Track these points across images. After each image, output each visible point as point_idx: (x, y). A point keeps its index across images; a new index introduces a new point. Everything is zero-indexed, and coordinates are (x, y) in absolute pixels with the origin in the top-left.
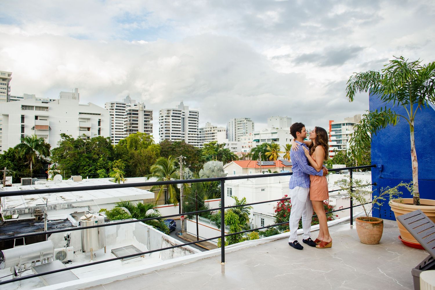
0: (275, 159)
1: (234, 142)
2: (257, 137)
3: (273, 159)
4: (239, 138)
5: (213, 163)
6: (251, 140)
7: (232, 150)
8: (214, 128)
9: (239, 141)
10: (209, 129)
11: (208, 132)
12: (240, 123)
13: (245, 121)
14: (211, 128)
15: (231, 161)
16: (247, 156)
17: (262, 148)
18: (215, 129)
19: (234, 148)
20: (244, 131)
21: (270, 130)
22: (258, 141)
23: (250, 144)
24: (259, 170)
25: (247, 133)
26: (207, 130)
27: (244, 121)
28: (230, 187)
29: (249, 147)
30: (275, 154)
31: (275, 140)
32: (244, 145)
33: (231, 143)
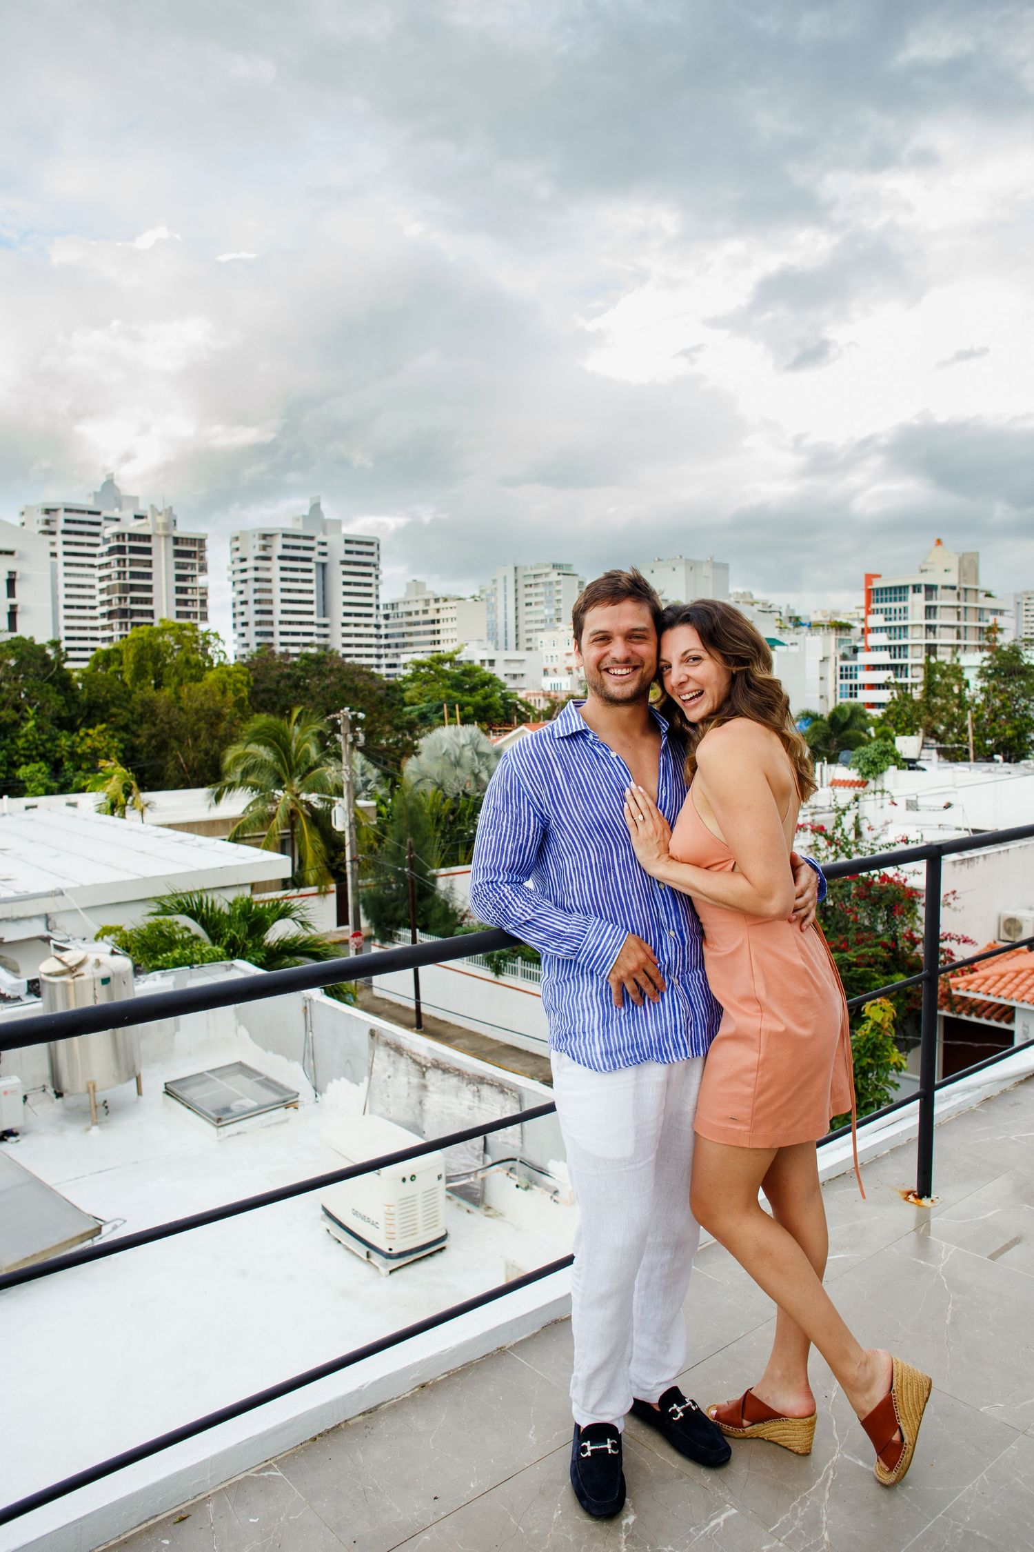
1: (513, 654)
4: (529, 640)
5: (457, 735)
8: (437, 600)
9: (529, 649)
10: (420, 606)
11: (414, 618)
12: (532, 581)
13: (554, 577)
14: (427, 602)
18: (441, 605)
19: (515, 676)
20: (549, 612)
25: (559, 620)
26: (412, 608)
27: (547, 575)
29: (570, 670)
32: (550, 666)
33: (500, 656)
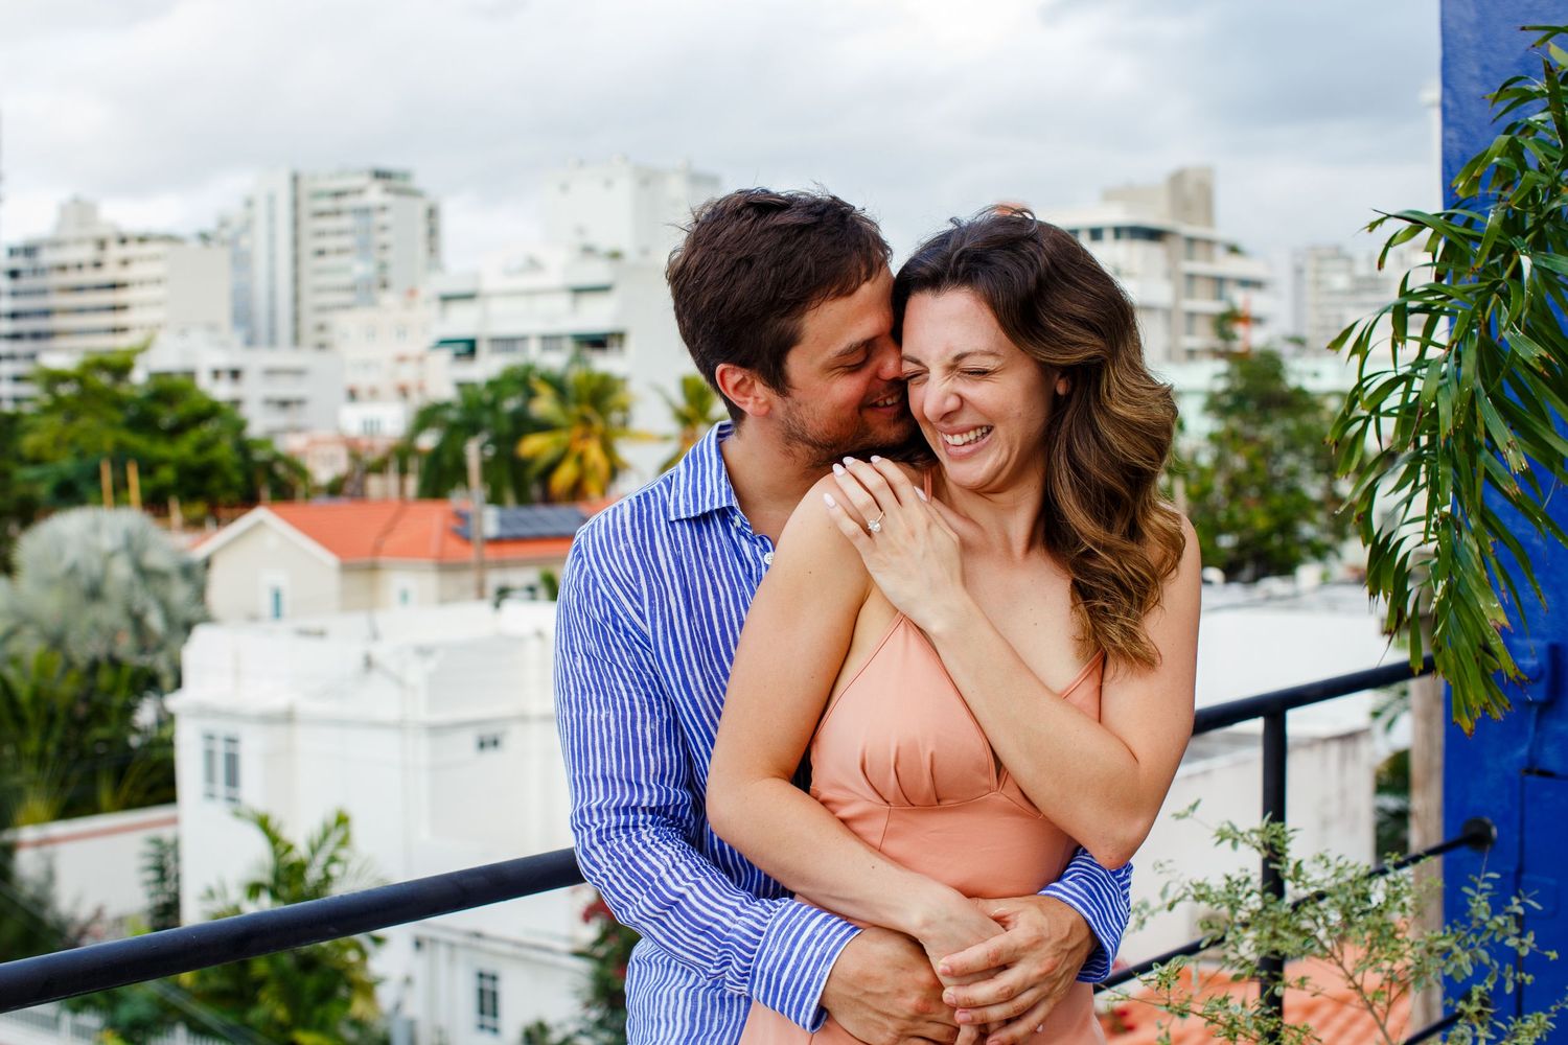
0: (593, 488)
1: (284, 357)
2: (463, 322)
3: (577, 492)
4: (321, 328)
5: (96, 528)
6: (417, 344)
7: (259, 422)
8: (123, 241)
9: (322, 346)
10: (87, 253)
11: (73, 278)
12: (326, 204)
13: (375, 195)
14: (102, 244)
15: (250, 501)
16: (379, 468)
17: (493, 406)
18: (132, 250)
19: (284, 404)
20: (361, 269)
21: (561, 267)
22: (468, 349)
23: (408, 374)
24: (469, 579)
25: (384, 285)
26: (70, 255)
27: (360, 191)
28: (223, 728)
29: (404, 392)
30: (594, 453)
31: (598, 342)
32: (362, 381)
33: (254, 361)
